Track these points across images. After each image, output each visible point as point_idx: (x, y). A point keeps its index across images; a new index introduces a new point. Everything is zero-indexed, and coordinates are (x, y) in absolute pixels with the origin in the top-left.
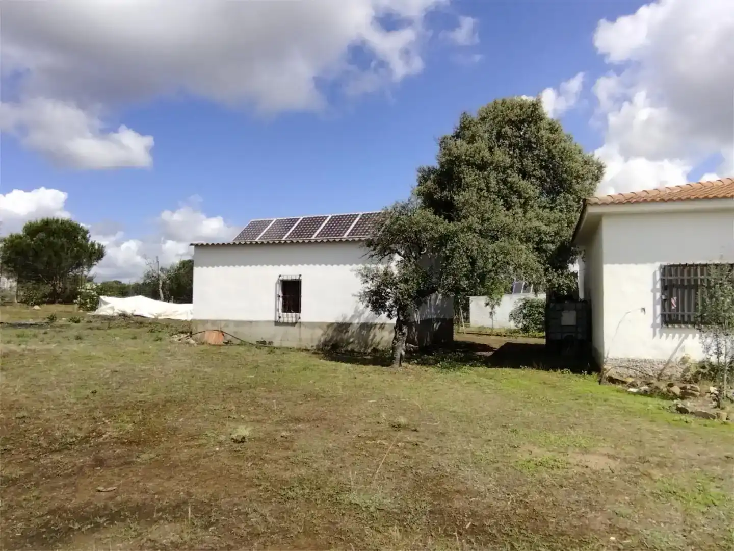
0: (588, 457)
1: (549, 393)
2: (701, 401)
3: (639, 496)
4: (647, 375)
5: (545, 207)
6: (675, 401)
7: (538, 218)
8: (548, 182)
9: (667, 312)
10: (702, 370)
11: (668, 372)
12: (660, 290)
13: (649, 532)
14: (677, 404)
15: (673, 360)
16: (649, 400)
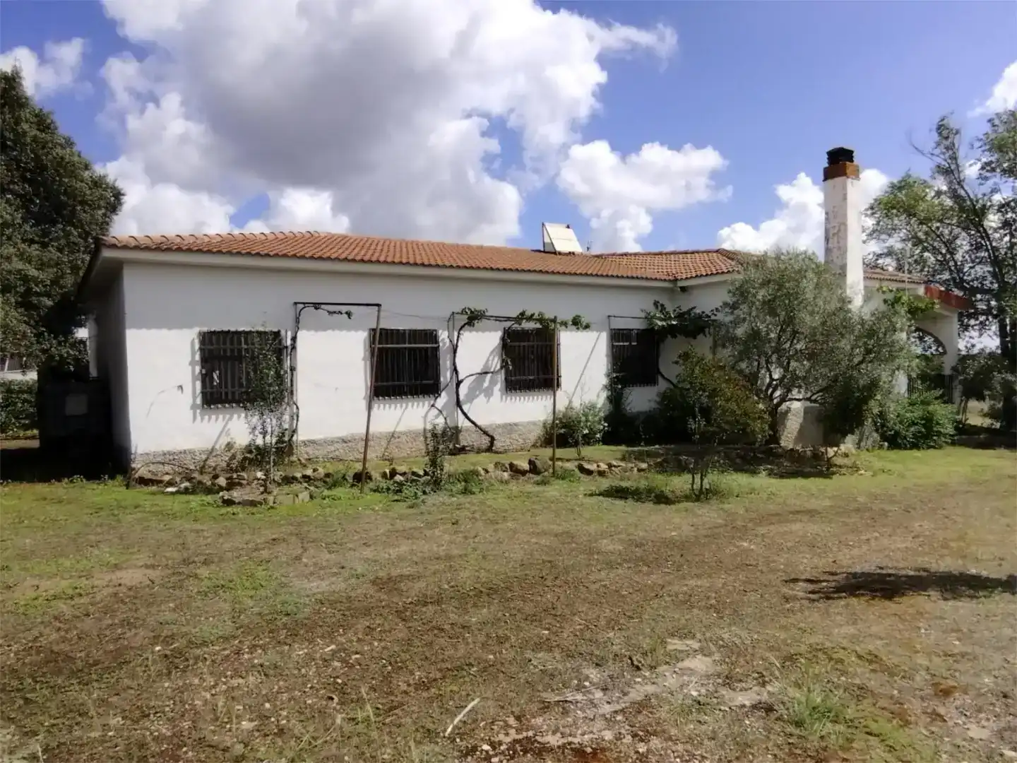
0: (119, 574)
1: (52, 510)
2: (248, 489)
3: (185, 600)
4: (187, 469)
5: (32, 242)
6: (221, 494)
7: (22, 256)
8: (36, 205)
9: (208, 390)
10: (248, 455)
11: (211, 462)
12: (200, 363)
13: (197, 630)
14: (223, 497)
15: (217, 447)
16: (191, 497)
